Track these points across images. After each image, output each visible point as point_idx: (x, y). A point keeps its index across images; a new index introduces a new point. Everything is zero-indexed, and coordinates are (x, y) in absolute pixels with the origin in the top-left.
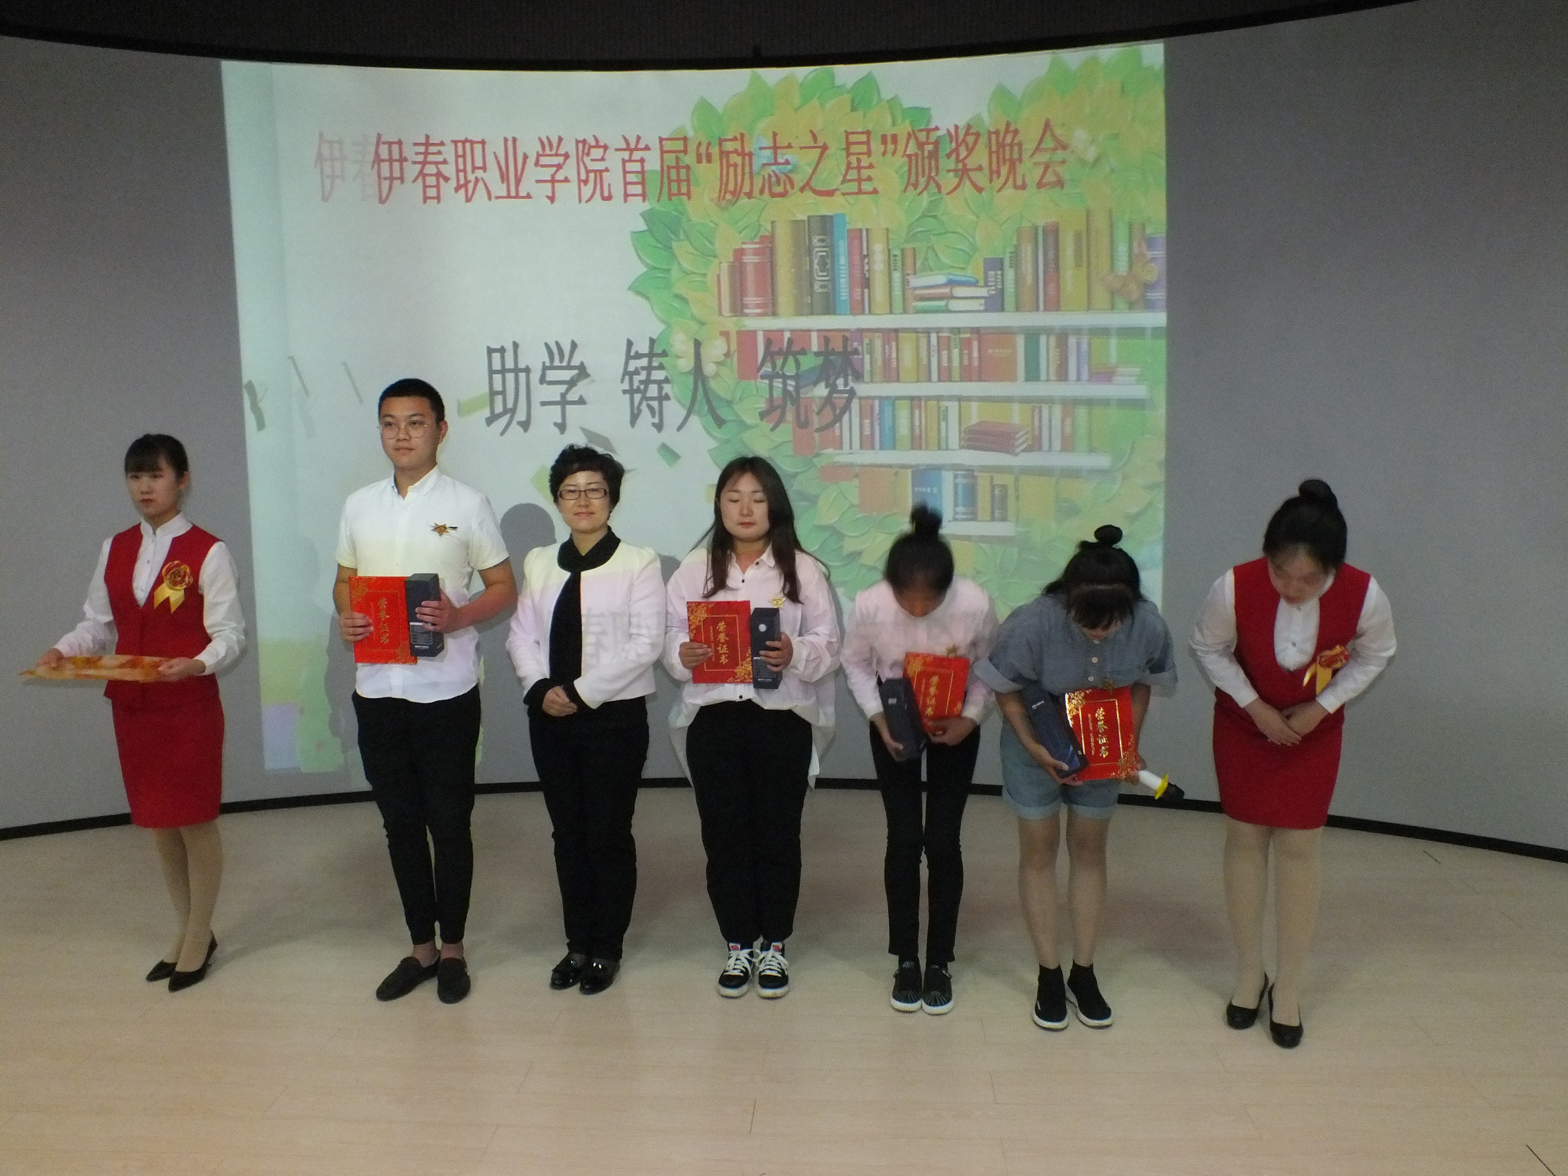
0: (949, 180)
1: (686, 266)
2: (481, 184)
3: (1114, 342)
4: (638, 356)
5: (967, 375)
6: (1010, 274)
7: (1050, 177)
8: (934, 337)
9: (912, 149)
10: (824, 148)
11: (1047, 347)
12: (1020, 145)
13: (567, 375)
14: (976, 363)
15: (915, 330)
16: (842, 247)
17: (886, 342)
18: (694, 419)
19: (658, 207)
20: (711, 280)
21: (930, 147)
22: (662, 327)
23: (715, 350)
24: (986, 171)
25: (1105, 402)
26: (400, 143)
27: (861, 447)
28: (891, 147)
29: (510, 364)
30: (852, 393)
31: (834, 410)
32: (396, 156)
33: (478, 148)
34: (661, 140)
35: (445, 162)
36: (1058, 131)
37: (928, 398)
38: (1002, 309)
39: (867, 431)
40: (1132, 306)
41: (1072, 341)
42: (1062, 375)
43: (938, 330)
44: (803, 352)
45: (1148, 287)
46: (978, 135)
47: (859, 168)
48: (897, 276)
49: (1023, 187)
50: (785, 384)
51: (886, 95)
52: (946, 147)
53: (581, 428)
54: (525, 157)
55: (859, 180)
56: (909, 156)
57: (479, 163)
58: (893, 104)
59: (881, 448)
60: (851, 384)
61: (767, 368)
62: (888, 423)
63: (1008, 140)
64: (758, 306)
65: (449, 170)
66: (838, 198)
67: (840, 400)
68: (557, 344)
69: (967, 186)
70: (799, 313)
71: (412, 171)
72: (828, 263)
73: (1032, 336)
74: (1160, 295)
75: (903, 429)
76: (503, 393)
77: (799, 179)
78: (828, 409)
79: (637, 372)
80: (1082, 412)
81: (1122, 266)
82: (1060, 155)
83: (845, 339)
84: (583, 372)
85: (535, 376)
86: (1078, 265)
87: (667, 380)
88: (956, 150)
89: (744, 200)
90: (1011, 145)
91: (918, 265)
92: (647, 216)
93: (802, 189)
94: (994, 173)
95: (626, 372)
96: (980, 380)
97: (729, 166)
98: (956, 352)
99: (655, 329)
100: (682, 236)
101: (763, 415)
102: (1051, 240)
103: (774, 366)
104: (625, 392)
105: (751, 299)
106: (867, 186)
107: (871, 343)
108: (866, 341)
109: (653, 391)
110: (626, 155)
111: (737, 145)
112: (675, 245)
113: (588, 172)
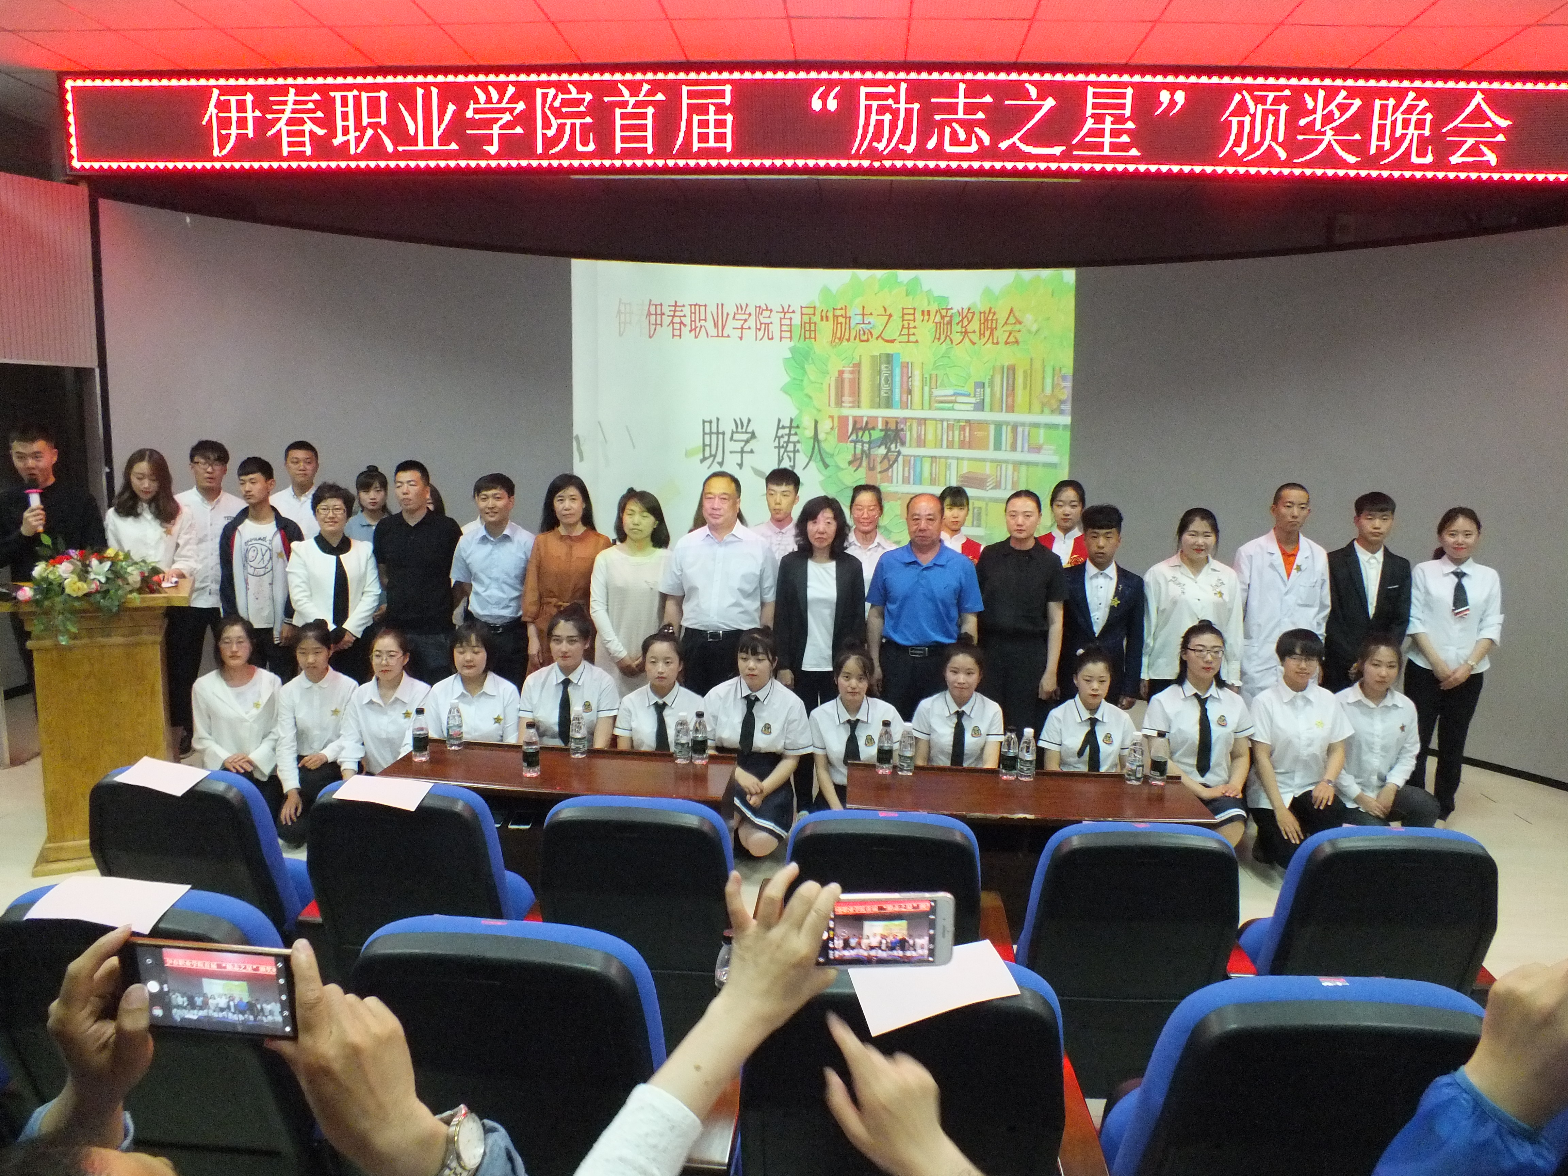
0: (957, 337)
1: (812, 378)
2: (703, 329)
3: (1042, 431)
4: (783, 427)
5: (962, 445)
6: (988, 391)
7: (1012, 339)
8: (945, 424)
9: (938, 319)
10: (890, 316)
11: (1006, 432)
12: (996, 320)
13: (746, 437)
14: (967, 439)
15: (935, 420)
16: (897, 371)
17: (919, 425)
18: (812, 463)
19: (798, 345)
20: (825, 386)
21: (947, 319)
22: (798, 412)
23: (825, 426)
24: (978, 333)
25: (1036, 464)
26: (661, 305)
27: (903, 482)
28: (926, 317)
29: (714, 430)
30: (899, 453)
31: (889, 461)
32: (659, 312)
33: (703, 308)
34: (802, 307)
35: (685, 316)
36: (1017, 314)
37: (940, 457)
38: (983, 410)
39: (906, 474)
40: (1052, 412)
41: (1020, 429)
42: (1014, 448)
43: (948, 420)
44: (873, 429)
45: (1062, 402)
46: (974, 313)
47: (909, 328)
48: (927, 389)
49: (997, 343)
50: (863, 446)
51: (925, 288)
52: (957, 319)
53: (752, 468)
54: (728, 314)
55: (909, 335)
56: (937, 323)
57: (703, 317)
58: (929, 292)
59: (914, 484)
60: (899, 447)
61: (854, 437)
62: (918, 470)
63: (990, 318)
64: (850, 402)
65: (687, 321)
66: (896, 343)
67: (892, 456)
68: (741, 420)
69: (967, 340)
70: (872, 407)
71: (667, 320)
72: (889, 380)
73: (999, 426)
74: (1068, 407)
75: (926, 474)
76: (710, 446)
77: (876, 333)
78: (886, 461)
79: (782, 436)
80: (1023, 469)
81: (1048, 390)
82: (1018, 327)
83: (897, 423)
84: (753, 435)
85: (728, 436)
86: (1025, 388)
87: (798, 442)
88: (962, 321)
89: (845, 343)
90: (992, 320)
91: (939, 383)
92: (793, 350)
93: (877, 338)
94: (982, 335)
95: (776, 436)
96: (969, 448)
97: (838, 323)
98: (957, 433)
99: (794, 413)
100: (810, 361)
101: (850, 463)
102: (1011, 373)
103: (857, 436)
104: (775, 447)
105: (847, 398)
106: (912, 338)
107: (911, 426)
108: (908, 424)
109: (791, 447)
110: (782, 315)
111: (843, 312)
112: (806, 366)
113: (761, 324)
